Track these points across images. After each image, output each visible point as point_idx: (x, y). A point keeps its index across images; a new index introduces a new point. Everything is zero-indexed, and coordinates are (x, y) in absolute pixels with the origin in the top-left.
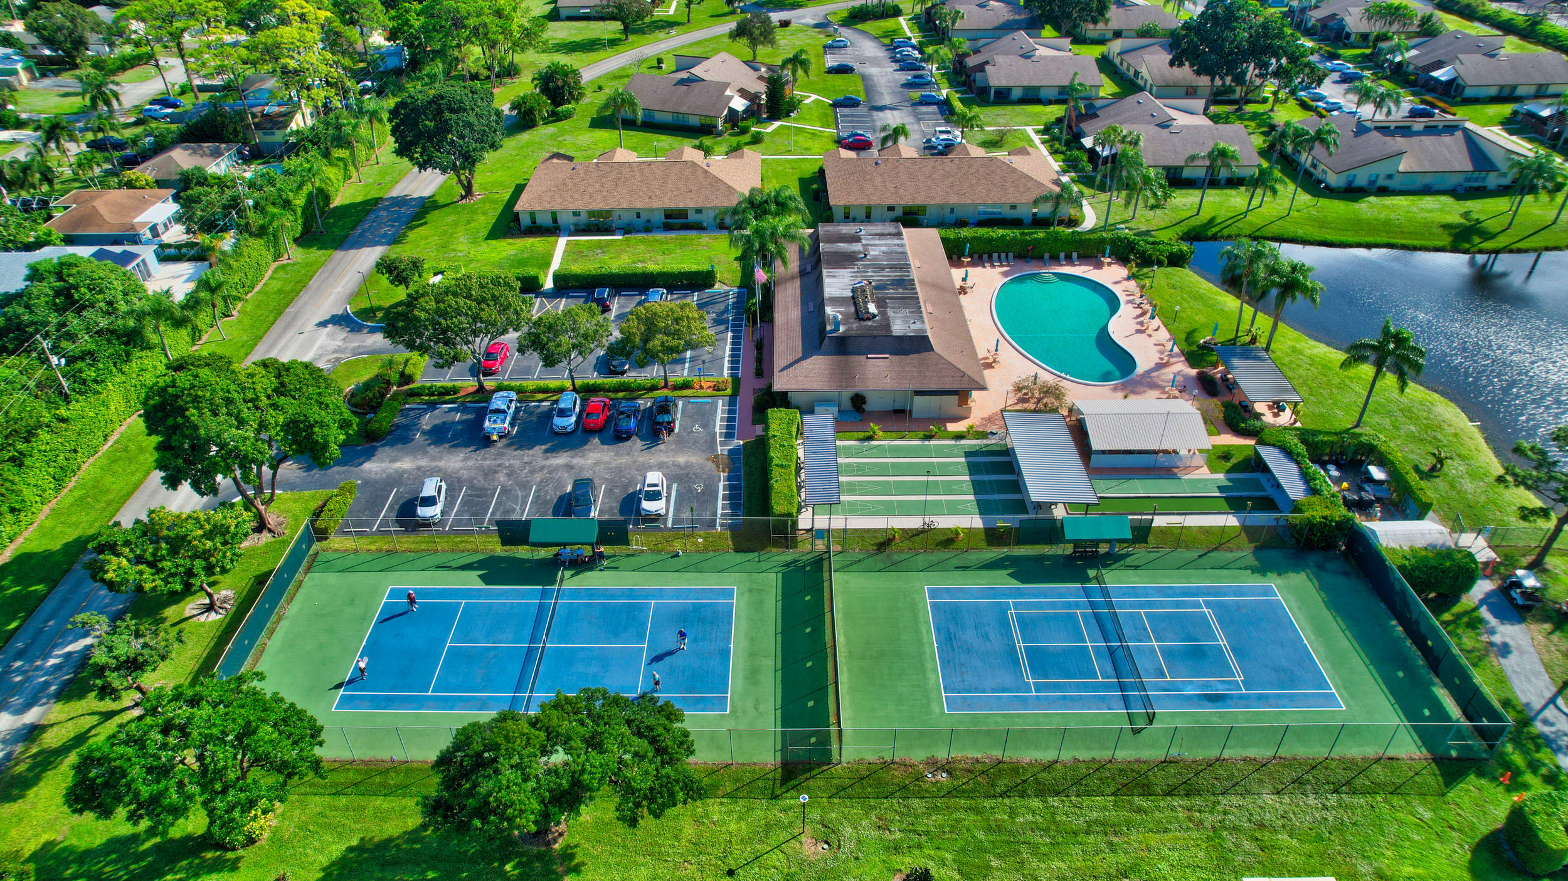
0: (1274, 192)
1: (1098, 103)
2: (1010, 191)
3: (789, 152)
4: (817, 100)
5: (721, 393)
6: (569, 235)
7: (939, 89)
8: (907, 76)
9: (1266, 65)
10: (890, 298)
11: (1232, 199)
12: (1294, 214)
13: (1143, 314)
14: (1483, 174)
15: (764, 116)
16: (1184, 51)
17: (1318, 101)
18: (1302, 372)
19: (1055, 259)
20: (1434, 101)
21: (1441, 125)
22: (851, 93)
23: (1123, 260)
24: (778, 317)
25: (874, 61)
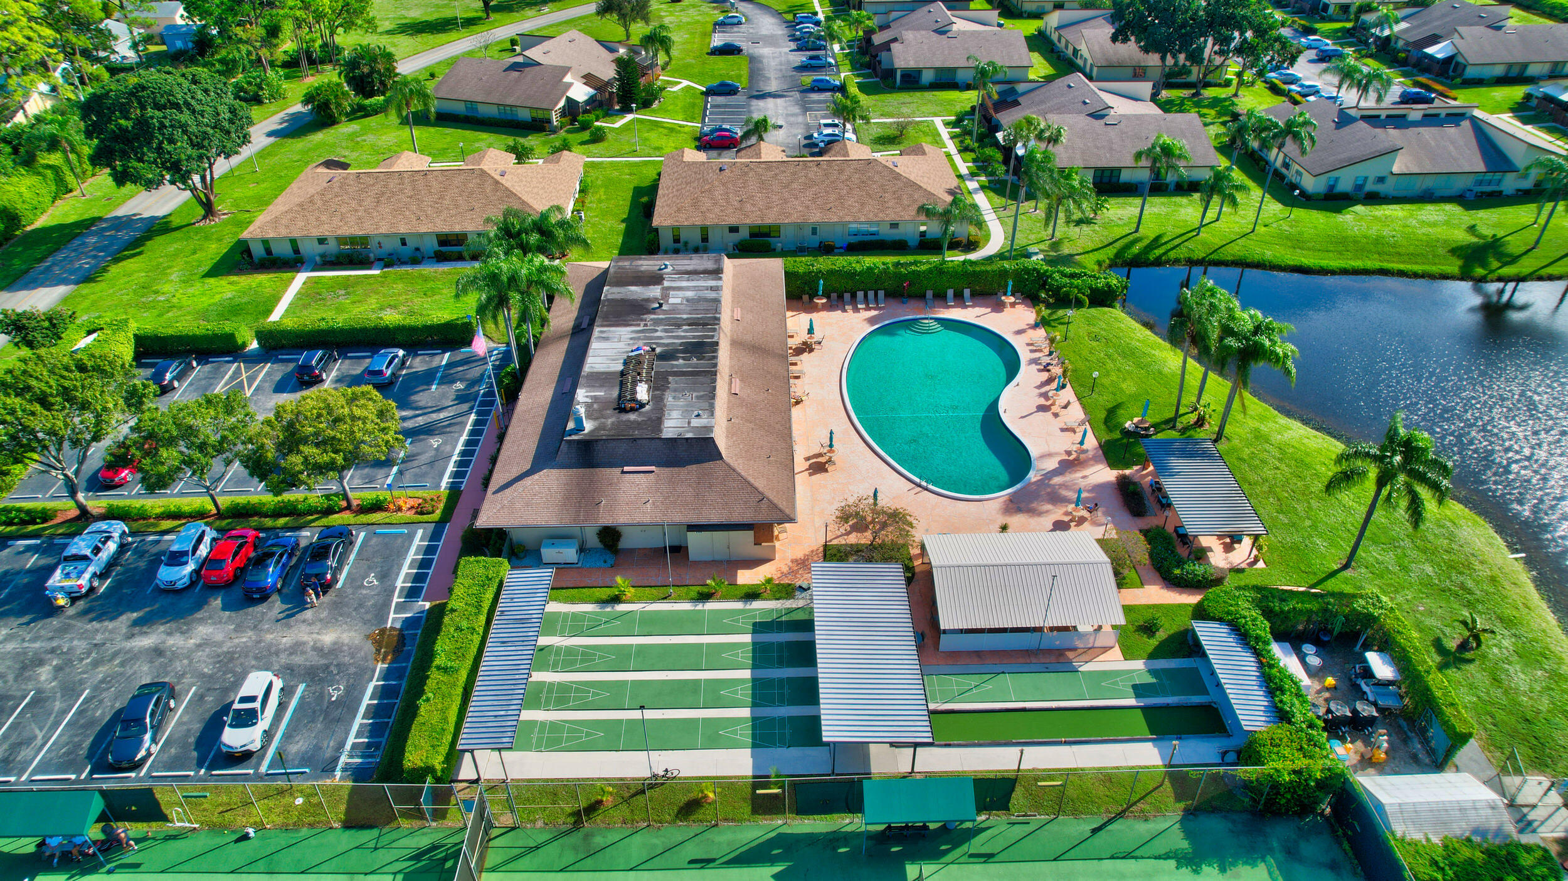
0: (1234, 202)
1: (1021, 88)
2: (890, 204)
3: (633, 153)
4: (688, 88)
5: (426, 518)
6: (313, 270)
7: (839, 72)
8: (801, 58)
9: (1228, 40)
10: (675, 374)
11: (1182, 210)
12: (1260, 229)
13: (1050, 381)
14: (1498, 176)
15: (617, 107)
16: (1128, 24)
17: (1291, 83)
18: (1268, 473)
19: (940, 298)
20: (1430, 83)
21: (1443, 113)
22: (731, 78)
23: (1031, 299)
24: (525, 399)
25: (771, 41)
